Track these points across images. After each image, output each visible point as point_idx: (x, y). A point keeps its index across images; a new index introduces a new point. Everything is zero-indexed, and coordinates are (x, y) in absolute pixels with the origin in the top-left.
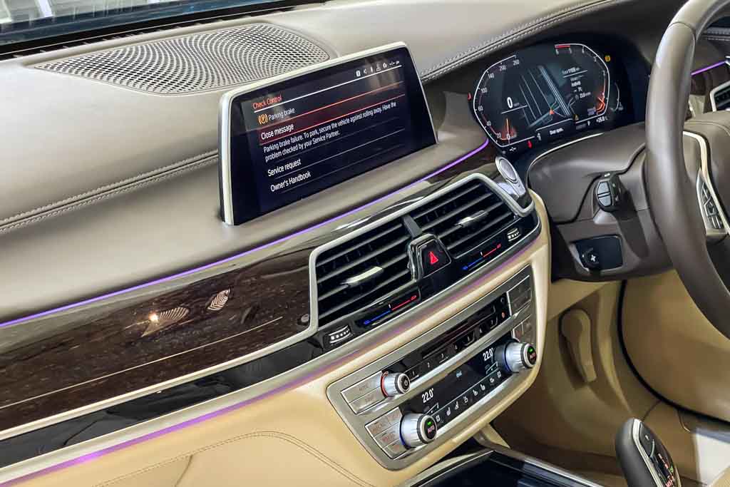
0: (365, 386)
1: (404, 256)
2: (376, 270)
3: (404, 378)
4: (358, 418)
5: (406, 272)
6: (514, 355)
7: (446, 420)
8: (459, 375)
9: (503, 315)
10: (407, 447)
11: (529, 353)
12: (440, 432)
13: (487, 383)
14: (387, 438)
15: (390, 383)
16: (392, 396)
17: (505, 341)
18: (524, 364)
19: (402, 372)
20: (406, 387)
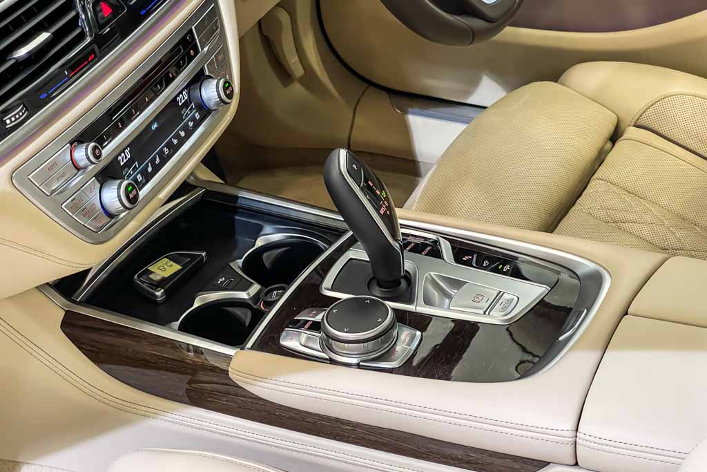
0: (55, 164)
1: (73, 14)
2: (44, 36)
3: (95, 148)
4: (52, 199)
5: (78, 31)
6: (210, 92)
7: (148, 177)
8: (155, 126)
9: (192, 53)
10: (111, 216)
11: (225, 89)
12: (143, 193)
13: (185, 128)
14: (87, 212)
15: (81, 154)
16: (85, 168)
17: (199, 79)
18: (221, 100)
19: (91, 141)
20: (98, 157)
